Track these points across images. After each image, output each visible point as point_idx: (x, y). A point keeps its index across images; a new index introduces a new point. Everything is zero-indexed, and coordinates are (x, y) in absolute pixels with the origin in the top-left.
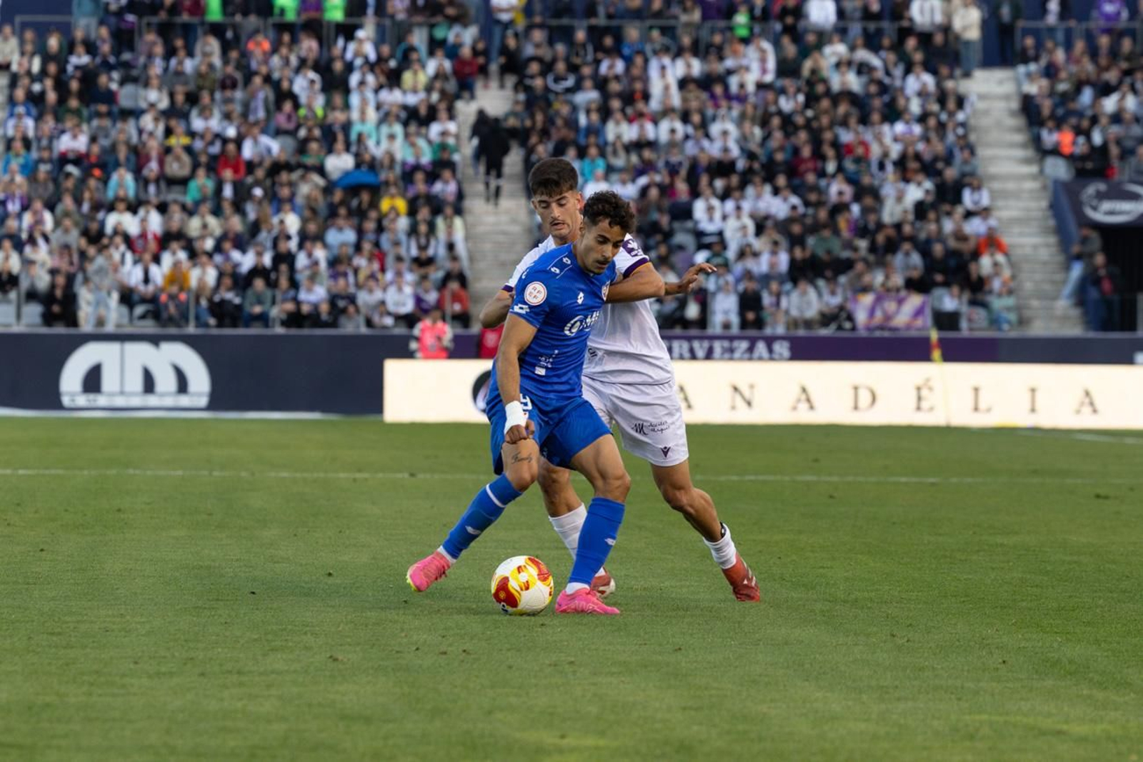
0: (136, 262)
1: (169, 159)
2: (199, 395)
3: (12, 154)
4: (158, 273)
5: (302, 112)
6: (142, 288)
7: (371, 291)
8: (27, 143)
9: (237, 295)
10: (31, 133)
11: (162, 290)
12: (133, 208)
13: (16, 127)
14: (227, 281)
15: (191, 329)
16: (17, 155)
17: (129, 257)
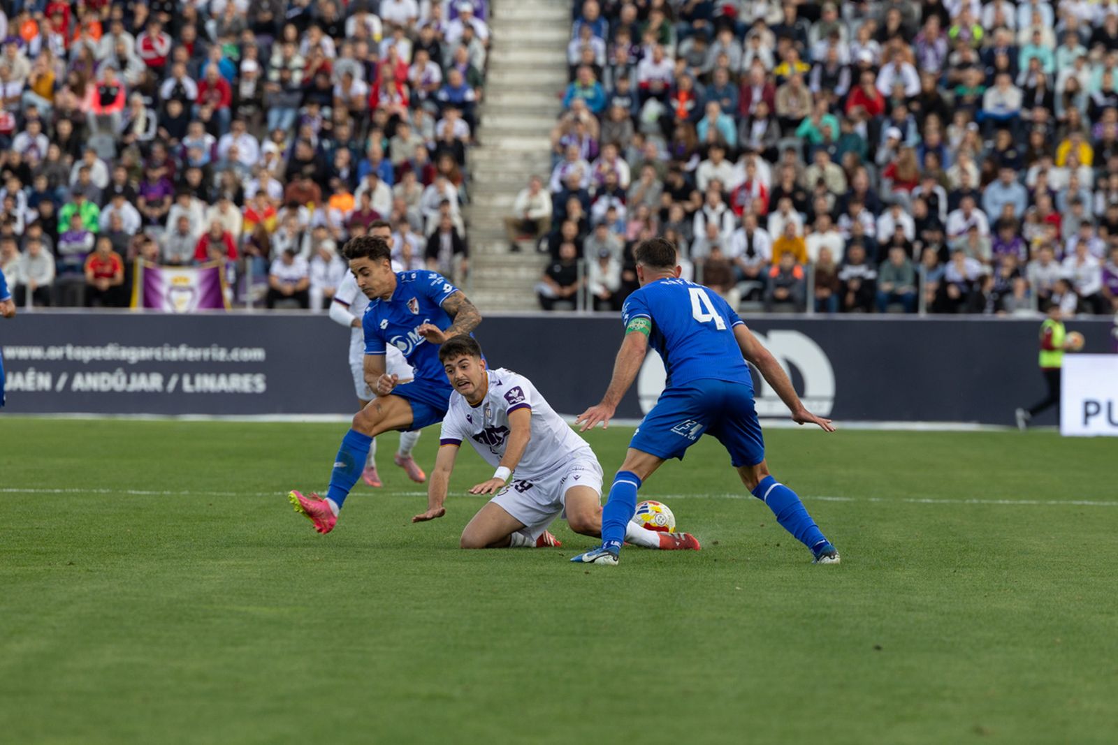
0: (738, 226)
1: (782, 93)
2: (821, 399)
3: (578, 84)
4: (765, 241)
5: (954, 31)
6: (745, 260)
7: (1044, 264)
8: (597, 70)
9: (870, 269)
10: (601, 60)
11: (770, 264)
12: (733, 155)
13: (582, 50)
14: (858, 252)
15: (810, 314)
16: (585, 87)
17: (730, 219)
